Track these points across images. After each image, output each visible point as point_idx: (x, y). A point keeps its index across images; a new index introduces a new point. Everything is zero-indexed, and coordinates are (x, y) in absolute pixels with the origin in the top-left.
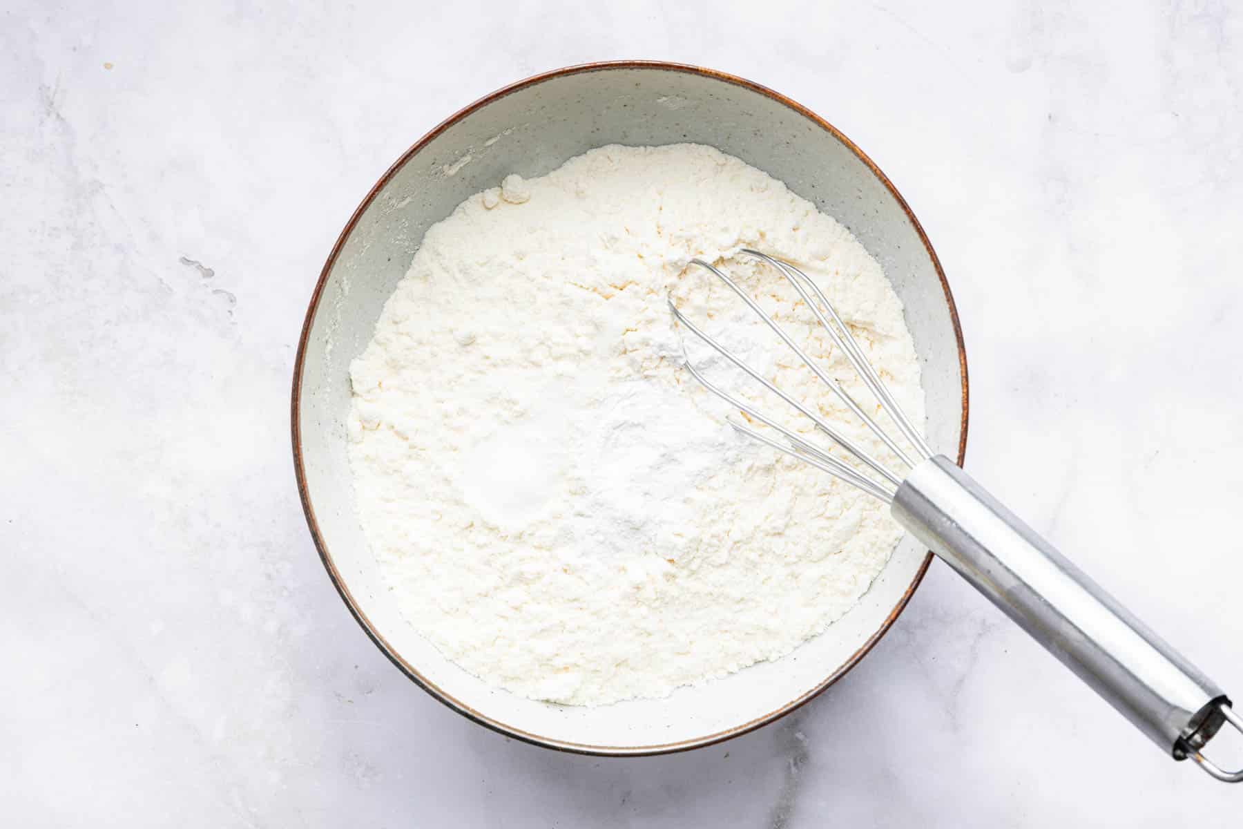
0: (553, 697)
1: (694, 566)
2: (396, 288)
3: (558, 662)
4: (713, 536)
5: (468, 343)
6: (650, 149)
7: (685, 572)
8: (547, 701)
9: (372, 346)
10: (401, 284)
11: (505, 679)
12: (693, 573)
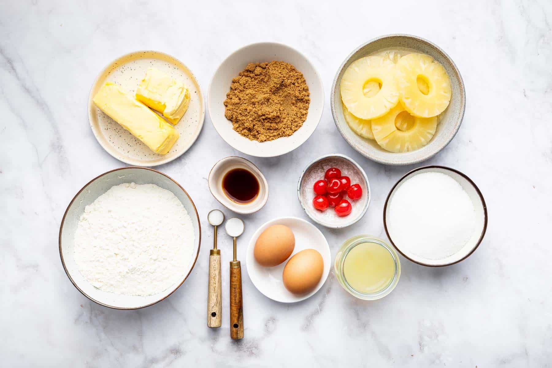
0: (96, 286)
1: (133, 272)
2: (102, 195)
3: (99, 280)
4: (138, 269)
5: (110, 211)
6: (162, 188)
7: (131, 273)
8: (94, 287)
9: (93, 204)
10: (103, 194)
11: (88, 279)
12: (132, 274)
